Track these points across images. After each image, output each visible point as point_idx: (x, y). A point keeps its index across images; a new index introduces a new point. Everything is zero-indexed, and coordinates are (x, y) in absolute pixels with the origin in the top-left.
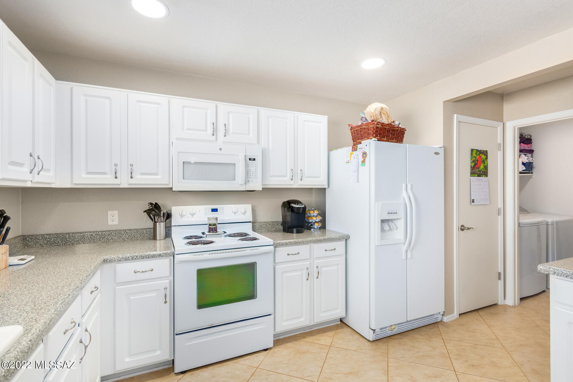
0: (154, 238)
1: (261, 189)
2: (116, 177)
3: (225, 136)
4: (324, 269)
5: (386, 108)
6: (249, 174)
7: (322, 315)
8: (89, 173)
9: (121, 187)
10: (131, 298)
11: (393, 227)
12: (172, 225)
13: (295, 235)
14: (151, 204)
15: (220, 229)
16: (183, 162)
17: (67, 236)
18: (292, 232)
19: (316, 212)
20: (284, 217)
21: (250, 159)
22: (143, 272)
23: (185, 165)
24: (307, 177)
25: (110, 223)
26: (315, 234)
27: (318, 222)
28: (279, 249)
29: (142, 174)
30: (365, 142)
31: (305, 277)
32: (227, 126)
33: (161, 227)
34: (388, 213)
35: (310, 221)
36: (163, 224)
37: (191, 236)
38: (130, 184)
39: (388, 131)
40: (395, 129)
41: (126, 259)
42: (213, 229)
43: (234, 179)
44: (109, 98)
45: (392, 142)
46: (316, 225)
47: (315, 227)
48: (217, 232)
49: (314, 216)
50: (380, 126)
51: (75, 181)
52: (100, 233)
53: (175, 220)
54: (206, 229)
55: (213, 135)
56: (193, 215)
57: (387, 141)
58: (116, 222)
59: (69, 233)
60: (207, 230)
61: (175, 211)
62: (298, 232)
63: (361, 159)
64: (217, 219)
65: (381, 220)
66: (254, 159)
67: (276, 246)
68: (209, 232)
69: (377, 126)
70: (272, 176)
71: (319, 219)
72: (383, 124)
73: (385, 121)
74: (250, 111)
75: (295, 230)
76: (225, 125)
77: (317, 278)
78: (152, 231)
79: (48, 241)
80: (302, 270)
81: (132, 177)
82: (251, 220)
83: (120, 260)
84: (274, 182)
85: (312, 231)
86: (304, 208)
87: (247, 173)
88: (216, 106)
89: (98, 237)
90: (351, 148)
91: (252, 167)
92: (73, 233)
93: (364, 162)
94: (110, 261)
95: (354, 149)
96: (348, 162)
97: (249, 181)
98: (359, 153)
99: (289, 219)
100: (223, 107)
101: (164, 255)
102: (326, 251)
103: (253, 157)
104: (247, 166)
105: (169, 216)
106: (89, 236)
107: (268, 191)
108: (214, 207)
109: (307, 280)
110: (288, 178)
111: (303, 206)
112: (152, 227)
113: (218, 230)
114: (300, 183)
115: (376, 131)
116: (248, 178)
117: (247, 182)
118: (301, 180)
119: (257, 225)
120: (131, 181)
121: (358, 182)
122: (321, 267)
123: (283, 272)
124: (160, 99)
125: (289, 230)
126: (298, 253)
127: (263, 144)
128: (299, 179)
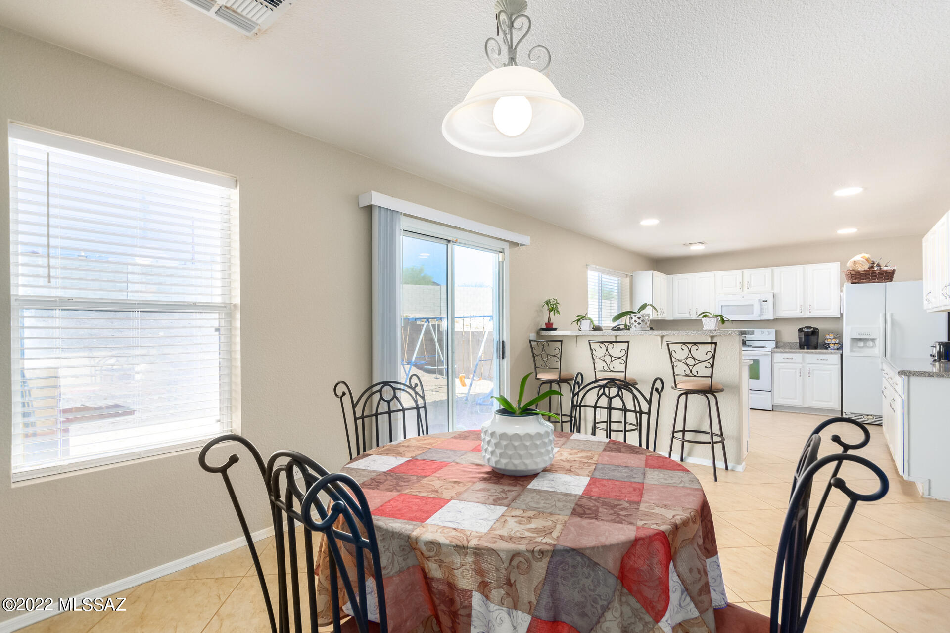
1: (774, 319)
2: (690, 315)
3: (748, 289)
4: (816, 372)
7: (814, 402)
8: (679, 313)
9: (692, 318)
11: (869, 345)
16: (722, 305)
18: (803, 348)
19: (832, 336)
20: (800, 338)
21: (763, 301)
23: (723, 307)
24: (817, 310)
27: (835, 344)
31: (798, 374)
34: (859, 334)
35: (827, 342)
39: (867, 275)
43: (753, 313)
46: (833, 346)
49: (830, 339)
50: (853, 273)
51: (674, 317)
55: (740, 289)
57: (868, 282)
62: (808, 349)
65: (851, 338)
66: (767, 301)
67: (776, 352)
70: (783, 311)
71: (836, 341)
72: (857, 271)
73: (861, 268)
74: (766, 272)
75: (805, 347)
76: (748, 282)
77: (809, 377)
80: (796, 369)
81: (697, 314)
82: (774, 340)
84: (783, 314)
85: (828, 350)
86: (816, 333)
87: (762, 310)
88: (743, 272)
91: (765, 305)
97: (763, 314)
99: (802, 339)
100: (747, 272)
102: (818, 359)
103: (765, 300)
104: (761, 305)
107: (779, 320)
109: (800, 376)
110: (798, 311)
114: (809, 314)
116: (762, 312)
117: (761, 315)
119: (780, 343)
122: (813, 370)
123: (780, 369)
124: (711, 274)
125: (802, 347)
126: (792, 359)
127: (776, 291)
128: (809, 311)
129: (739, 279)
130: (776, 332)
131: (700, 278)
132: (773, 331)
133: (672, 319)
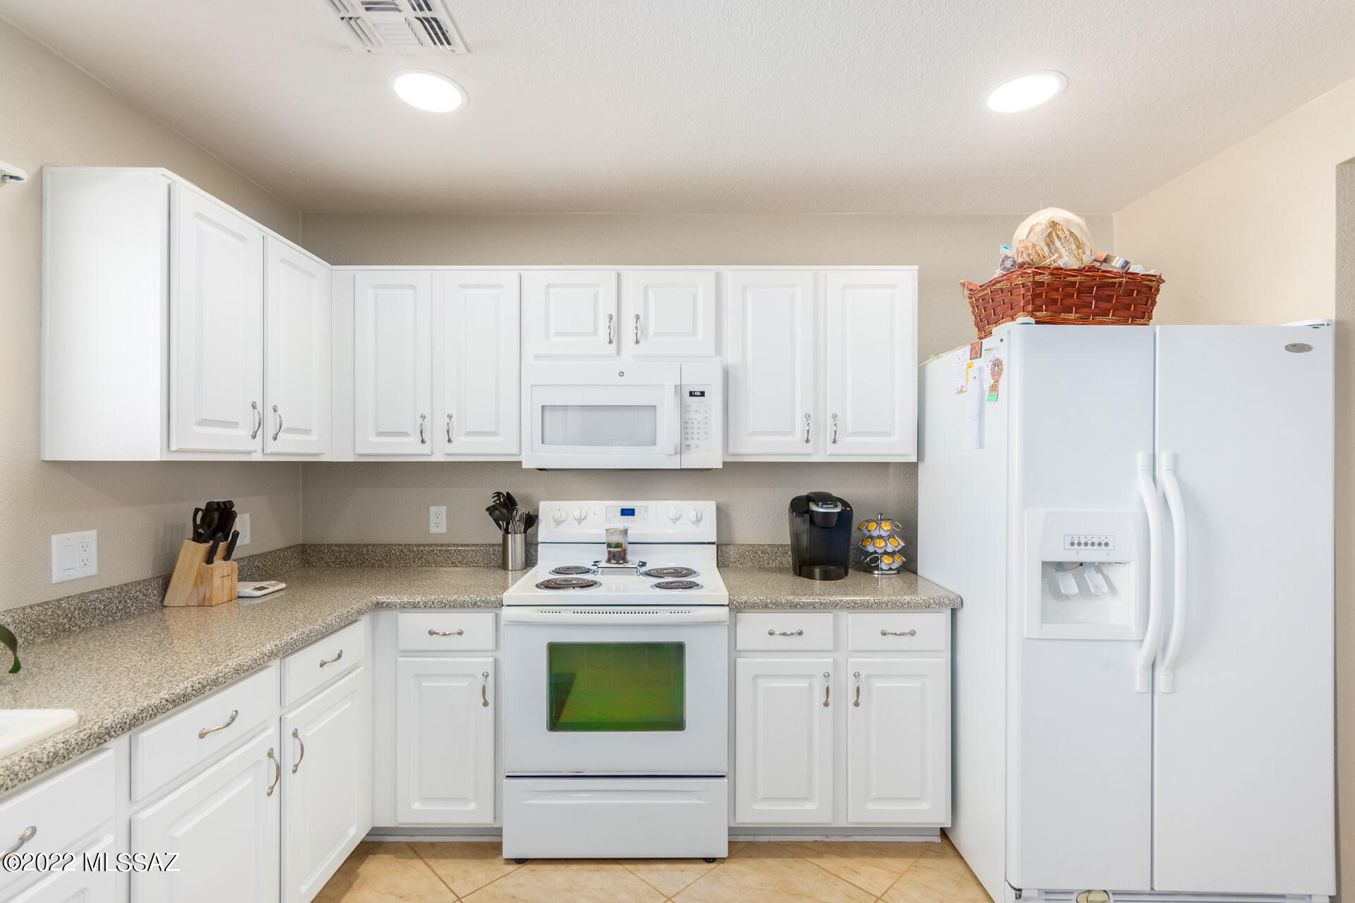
0: (504, 566)
1: (720, 466)
2: (423, 442)
3: (637, 342)
4: (877, 684)
5: (1068, 221)
6: (689, 431)
7: (871, 806)
8: (380, 434)
9: (433, 459)
10: (424, 684)
11: (1097, 587)
12: (540, 539)
13: (817, 583)
14: (499, 494)
15: (633, 558)
16: (543, 406)
17: (365, 550)
18: (811, 576)
19: (886, 527)
20: (795, 536)
21: (692, 394)
22: (444, 634)
23: (547, 413)
24: (853, 434)
25: (433, 530)
26: (885, 585)
27: (892, 554)
28: (746, 618)
29: (469, 434)
30: (998, 331)
31: (819, 697)
32: (642, 318)
33: (516, 543)
34: (1072, 544)
35: (870, 549)
36: (519, 538)
37: (568, 568)
38: (448, 455)
39: (1084, 290)
40: (1112, 280)
41: (415, 606)
42: (617, 554)
43: (654, 443)
44: (413, 287)
45: (1101, 323)
46: (886, 562)
47: (884, 566)
48: (625, 561)
49: (880, 537)
50: (1046, 278)
51: (360, 450)
52: (415, 548)
53: (544, 531)
54: (602, 554)
55: (611, 342)
56: (580, 520)
57: (1084, 320)
58: (443, 529)
59: (366, 546)
60: (606, 557)
61: (546, 510)
62: (826, 577)
63: (989, 381)
64: (625, 532)
65: (1043, 563)
66: (702, 394)
67: (736, 608)
68: (609, 561)
69: (1037, 278)
70: (753, 434)
71: (896, 544)
72: (1057, 272)
73: (1067, 259)
74: (699, 278)
75: (817, 571)
76: (637, 317)
77: (857, 704)
78: (501, 549)
79: (337, 558)
80: (812, 676)
81: (449, 441)
82: (714, 540)
83: (403, 607)
84: (756, 448)
85: (876, 576)
86: (846, 517)
87: (685, 426)
88: (619, 275)
89: (412, 556)
90: (967, 349)
91: (696, 411)
92: (373, 545)
93: (994, 388)
94: (387, 606)
95: (976, 353)
96: (961, 391)
97: (688, 446)
98: (984, 363)
99: (805, 540)
100: (635, 276)
101: (483, 604)
102: (884, 634)
103: (698, 389)
104: (683, 409)
105: (531, 521)
106: (398, 554)
107: (737, 470)
108: (627, 504)
109: (826, 704)
110: (799, 435)
111: (838, 510)
112: (501, 542)
113: (629, 557)
114: (831, 448)
115: (1036, 296)
116: (687, 439)
117: (682, 448)
118: (834, 442)
119: (732, 552)
120: (450, 448)
121: (981, 446)
122: (869, 676)
123: (756, 677)
124: (505, 275)
125: (804, 569)
126: (800, 633)
127: (730, 355)
128: (829, 440)
129: (607, 306)
130: (719, 510)
131: (462, 286)
132: (708, 508)
133: (349, 458)
